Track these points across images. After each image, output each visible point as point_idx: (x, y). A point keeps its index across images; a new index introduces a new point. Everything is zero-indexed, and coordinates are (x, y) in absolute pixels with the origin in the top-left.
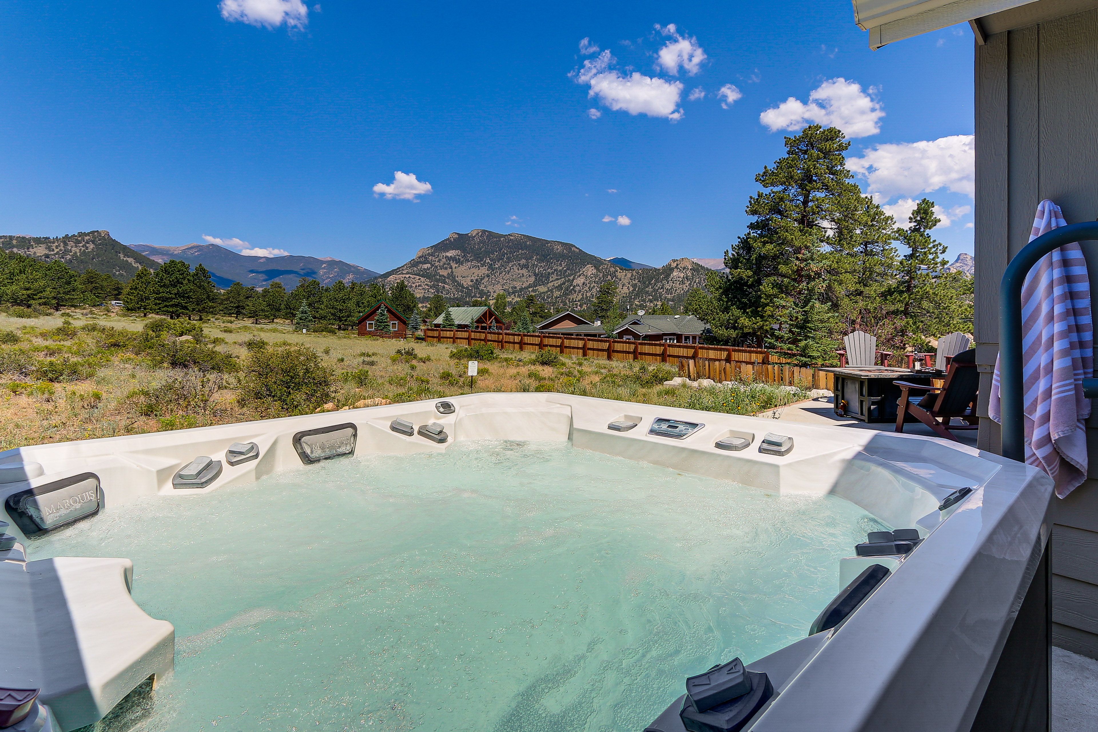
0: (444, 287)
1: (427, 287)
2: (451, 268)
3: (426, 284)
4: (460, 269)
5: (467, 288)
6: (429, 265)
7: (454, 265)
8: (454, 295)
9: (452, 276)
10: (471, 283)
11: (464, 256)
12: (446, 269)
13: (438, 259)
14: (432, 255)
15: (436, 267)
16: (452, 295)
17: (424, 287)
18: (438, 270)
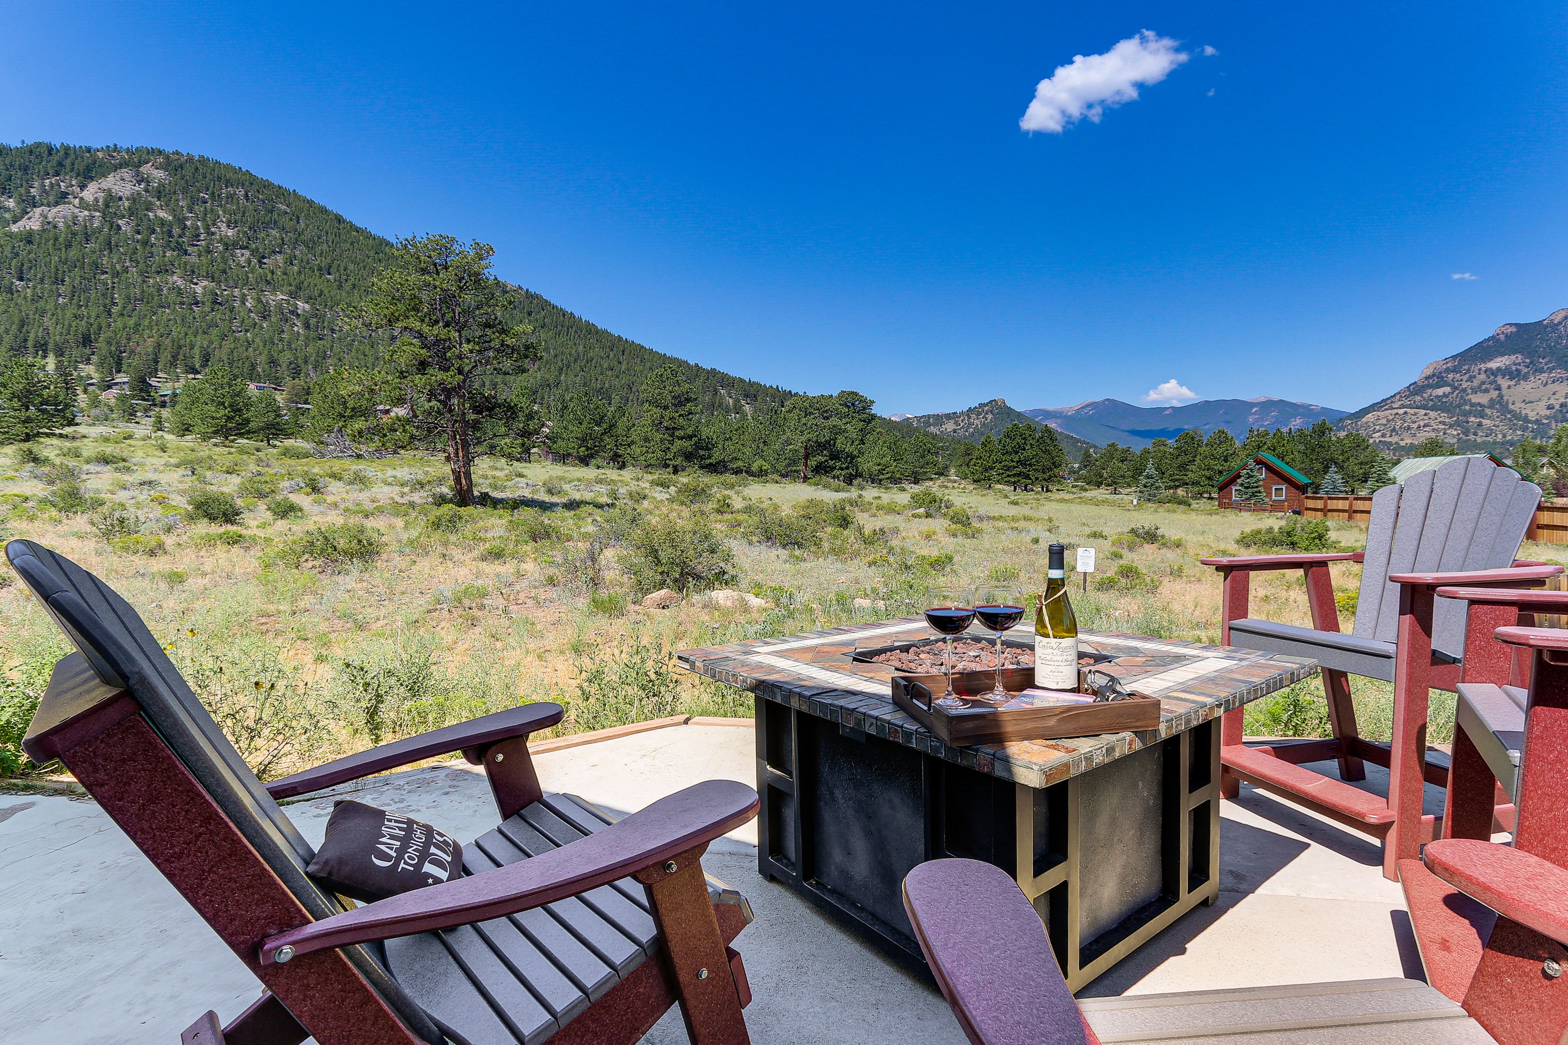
0: (1480, 425)
1: (1443, 427)
2: (1498, 388)
3: (1440, 422)
4: (1519, 388)
5: (1537, 422)
6: (1447, 389)
7: (1504, 383)
8: (1504, 436)
9: (1501, 405)
10: (1548, 412)
11: (1531, 363)
12: (1487, 391)
13: (1467, 376)
14: (1455, 370)
15: (1464, 390)
16: (1500, 436)
17: (1436, 427)
18: (1468, 394)
